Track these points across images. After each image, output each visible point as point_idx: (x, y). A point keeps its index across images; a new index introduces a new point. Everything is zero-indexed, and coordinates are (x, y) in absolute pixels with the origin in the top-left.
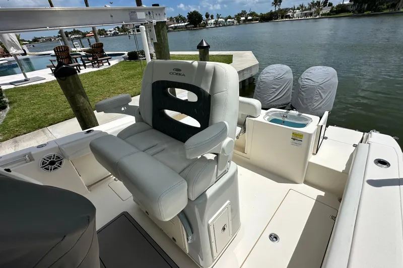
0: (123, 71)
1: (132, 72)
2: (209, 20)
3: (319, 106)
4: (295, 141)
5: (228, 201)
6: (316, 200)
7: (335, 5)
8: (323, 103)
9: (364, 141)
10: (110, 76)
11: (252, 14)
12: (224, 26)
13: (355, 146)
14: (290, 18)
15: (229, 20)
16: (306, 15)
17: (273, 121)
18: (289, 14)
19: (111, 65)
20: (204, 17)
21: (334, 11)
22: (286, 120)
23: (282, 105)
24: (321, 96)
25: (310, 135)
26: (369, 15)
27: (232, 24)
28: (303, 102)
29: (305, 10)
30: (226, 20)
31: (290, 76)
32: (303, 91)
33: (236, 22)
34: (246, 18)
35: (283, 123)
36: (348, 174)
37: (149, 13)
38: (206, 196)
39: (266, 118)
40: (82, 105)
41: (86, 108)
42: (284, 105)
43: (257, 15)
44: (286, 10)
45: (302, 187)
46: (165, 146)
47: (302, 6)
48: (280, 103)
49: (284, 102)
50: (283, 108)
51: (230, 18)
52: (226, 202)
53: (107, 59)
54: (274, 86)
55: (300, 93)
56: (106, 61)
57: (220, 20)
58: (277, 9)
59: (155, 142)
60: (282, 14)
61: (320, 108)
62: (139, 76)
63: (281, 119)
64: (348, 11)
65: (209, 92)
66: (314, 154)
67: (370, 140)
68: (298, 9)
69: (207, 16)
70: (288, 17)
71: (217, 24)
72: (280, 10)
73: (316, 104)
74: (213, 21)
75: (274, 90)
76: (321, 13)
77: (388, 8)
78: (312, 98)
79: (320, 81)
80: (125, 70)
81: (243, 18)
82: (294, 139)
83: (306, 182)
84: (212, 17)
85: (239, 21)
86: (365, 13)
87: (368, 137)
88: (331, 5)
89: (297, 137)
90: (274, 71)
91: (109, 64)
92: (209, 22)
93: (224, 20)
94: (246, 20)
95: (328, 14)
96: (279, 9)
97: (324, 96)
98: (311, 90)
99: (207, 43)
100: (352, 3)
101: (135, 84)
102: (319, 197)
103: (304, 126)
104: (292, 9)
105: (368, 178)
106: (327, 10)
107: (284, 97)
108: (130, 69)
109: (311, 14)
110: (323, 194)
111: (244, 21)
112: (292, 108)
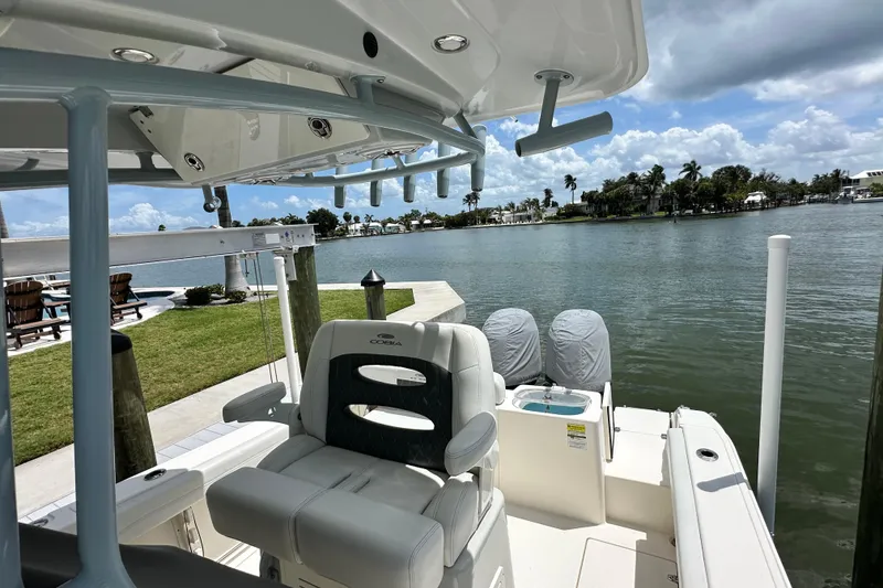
0: (176, 330)
1: (198, 332)
2: (351, 224)
3: (591, 375)
4: (575, 439)
5: (500, 568)
6: (637, 551)
7: (561, 205)
8: (597, 367)
9: (674, 425)
10: (144, 343)
11: (429, 216)
12: (382, 234)
13: (664, 436)
14: (496, 222)
15: (389, 225)
16: (521, 218)
17: (530, 407)
18: (494, 216)
19: (144, 319)
20: (341, 220)
21: (563, 214)
22: (551, 403)
23: (530, 378)
24: (590, 357)
25: (595, 425)
26: (613, 221)
27: (398, 231)
28: (565, 370)
29: (518, 211)
30: (384, 224)
31: (533, 327)
32: (561, 352)
33: (402, 228)
34: (421, 222)
35: (548, 409)
36: (669, 487)
37: (287, 235)
38: (469, 555)
39: (517, 404)
40: (129, 414)
41: (138, 422)
42: (534, 377)
43: (439, 218)
44: (488, 211)
45: (606, 530)
46: (370, 474)
47: (512, 206)
48: (527, 375)
49: (534, 372)
50: (533, 383)
51: (390, 221)
52: (496, 569)
53: (137, 307)
54: (512, 346)
55: (556, 354)
56: (134, 310)
57: (372, 224)
58: (473, 209)
59: (348, 470)
60: (484, 217)
61: (594, 377)
62: (220, 340)
63: (543, 402)
64: (585, 215)
65: (447, 368)
66: (608, 461)
67: (680, 420)
68: (507, 209)
69: (347, 217)
70: (493, 221)
71: (366, 231)
72: (478, 211)
73: (586, 372)
74: (358, 226)
75: (513, 352)
76: (544, 216)
77: (636, 211)
78: (577, 361)
79: (584, 333)
80: (183, 328)
81: (414, 222)
82: (572, 436)
83: (610, 519)
84: (357, 220)
85: (408, 227)
86: (609, 217)
87: (676, 417)
88: (555, 204)
89: (576, 433)
90: (506, 320)
91: (140, 316)
92: (352, 227)
93: (380, 225)
94: (421, 226)
95: (555, 218)
96: (476, 209)
97: (595, 358)
98: (573, 349)
99: (379, 276)
100: (586, 203)
101: (210, 358)
102: (640, 543)
103: (580, 410)
104: (497, 209)
105: (697, 480)
106: (551, 212)
107: (531, 363)
108: (193, 325)
109: (529, 218)
110: (643, 536)
111: (418, 227)
112: (549, 382)
